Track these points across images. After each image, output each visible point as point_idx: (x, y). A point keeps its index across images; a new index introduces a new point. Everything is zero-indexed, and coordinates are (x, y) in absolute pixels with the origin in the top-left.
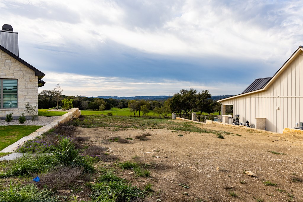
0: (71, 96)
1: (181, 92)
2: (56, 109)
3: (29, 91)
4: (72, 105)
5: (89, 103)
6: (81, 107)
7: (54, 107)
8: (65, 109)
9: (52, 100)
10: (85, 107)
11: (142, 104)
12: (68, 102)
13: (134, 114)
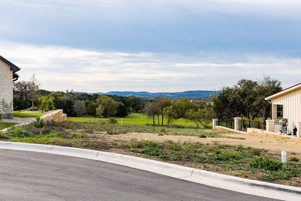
0: (56, 91)
1: (239, 84)
2: (31, 110)
3: (4, 88)
4: (53, 105)
5: (87, 104)
6: (73, 111)
7: (27, 109)
8: (43, 111)
9: (23, 98)
10: (80, 112)
11: (167, 104)
12: (48, 100)
13: (154, 122)
